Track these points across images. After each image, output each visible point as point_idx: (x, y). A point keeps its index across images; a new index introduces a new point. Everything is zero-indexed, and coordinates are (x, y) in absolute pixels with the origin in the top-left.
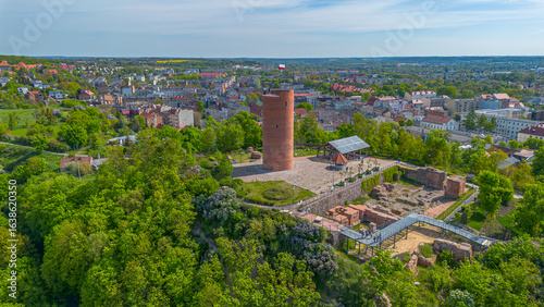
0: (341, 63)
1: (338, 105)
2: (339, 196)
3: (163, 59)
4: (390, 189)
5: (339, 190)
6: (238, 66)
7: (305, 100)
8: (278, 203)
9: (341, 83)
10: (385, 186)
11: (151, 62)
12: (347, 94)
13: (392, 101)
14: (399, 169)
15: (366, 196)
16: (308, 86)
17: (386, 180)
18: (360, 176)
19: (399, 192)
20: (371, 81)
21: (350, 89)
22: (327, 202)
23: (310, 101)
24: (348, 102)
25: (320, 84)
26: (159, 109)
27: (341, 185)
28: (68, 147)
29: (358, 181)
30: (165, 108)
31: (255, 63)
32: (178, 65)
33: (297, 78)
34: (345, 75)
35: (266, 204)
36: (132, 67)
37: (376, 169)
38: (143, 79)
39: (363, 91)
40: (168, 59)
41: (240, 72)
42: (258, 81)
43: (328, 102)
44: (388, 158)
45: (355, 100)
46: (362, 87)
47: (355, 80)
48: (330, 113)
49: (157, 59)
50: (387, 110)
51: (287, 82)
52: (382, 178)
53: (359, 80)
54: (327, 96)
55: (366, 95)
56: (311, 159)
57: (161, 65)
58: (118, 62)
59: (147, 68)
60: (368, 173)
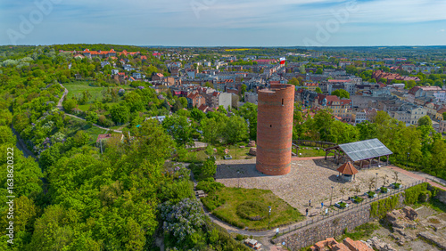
0: (389, 51)
1: (376, 93)
2: (335, 223)
3: (231, 48)
4: (411, 215)
5: (337, 214)
6: (290, 54)
7: (342, 86)
8: (251, 225)
9: (386, 70)
10: (405, 210)
11: (220, 50)
12: (389, 82)
13: (438, 91)
14: (429, 188)
15: (376, 222)
16: (351, 72)
17: (407, 202)
18: (370, 195)
19: (424, 223)
20: (418, 69)
21: (393, 76)
22: (315, 230)
23: (348, 87)
24: (388, 91)
25: (362, 71)
26: (205, 91)
27: (341, 206)
28: (112, 123)
29: (367, 203)
30: (210, 91)
31: (306, 51)
32: (241, 53)
33: (341, 65)
34: (391, 63)
35: (234, 225)
36: (205, 55)
37: (395, 187)
38: (209, 64)
39: (407, 79)
40: (235, 48)
41: (290, 59)
42: (302, 68)
43: (366, 89)
44: (416, 170)
45: (396, 88)
46: (407, 74)
47: (400, 68)
48: (366, 101)
49: (226, 48)
50: (431, 101)
51: (331, 68)
52: (402, 199)
53: (405, 68)
54: (366, 83)
55: (410, 83)
56: (317, 162)
57: (228, 53)
58: (196, 50)
59: (215, 55)
60: (383, 191)
